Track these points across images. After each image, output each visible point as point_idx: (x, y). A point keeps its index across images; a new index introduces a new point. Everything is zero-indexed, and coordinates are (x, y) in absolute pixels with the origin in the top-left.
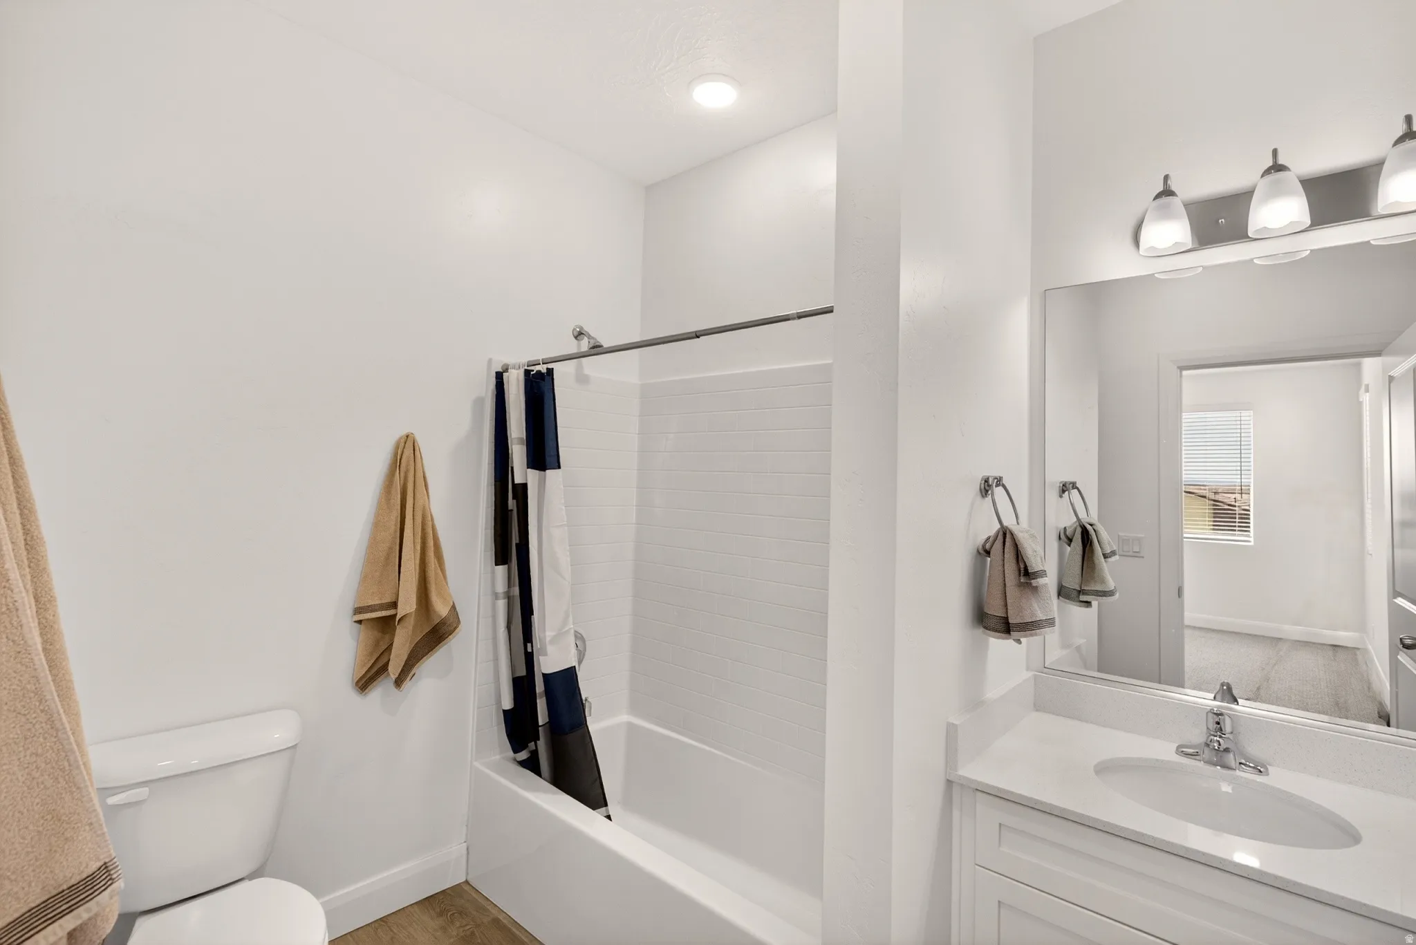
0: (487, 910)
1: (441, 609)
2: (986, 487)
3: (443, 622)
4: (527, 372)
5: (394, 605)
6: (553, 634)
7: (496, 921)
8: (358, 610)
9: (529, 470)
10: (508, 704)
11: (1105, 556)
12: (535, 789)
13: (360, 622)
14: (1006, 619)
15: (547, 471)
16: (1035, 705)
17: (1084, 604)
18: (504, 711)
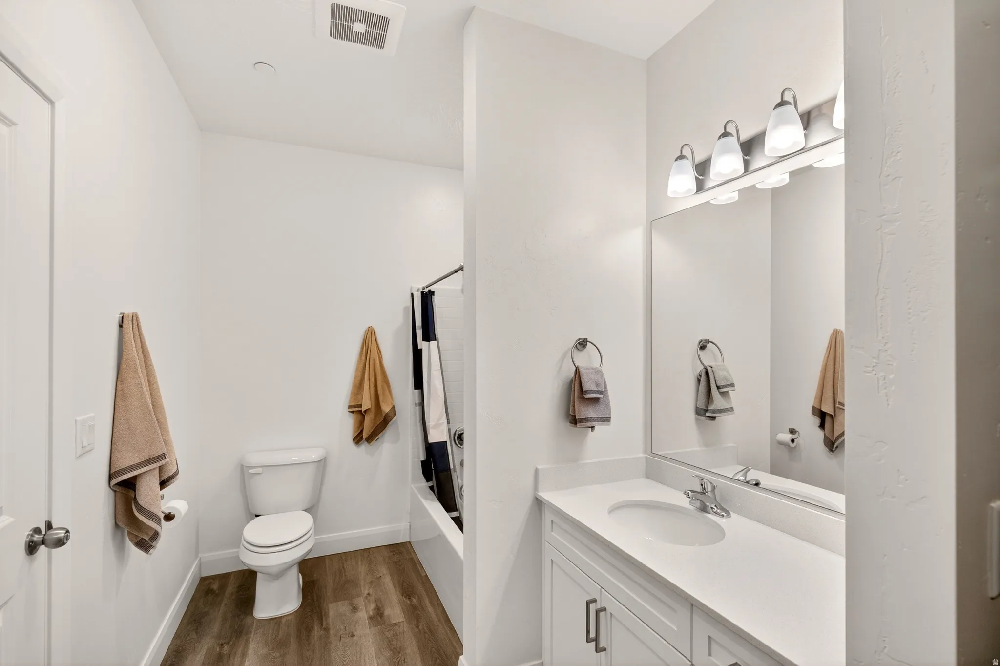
0: (411, 554)
1: (386, 409)
2: (582, 344)
3: (387, 415)
4: (422, 292)
5: (360, 406)
6: (433, 424)
7: (412, 559)
8: (350, 407)
9: (424, 342)
10: (423, 458)
11: (718, 388)
12: (426, 499)
13: (353, 412)
14: (575, 416)
15: (431, 342)
16: (646, 475)
17: (709, 418)
18: (422, 462)
